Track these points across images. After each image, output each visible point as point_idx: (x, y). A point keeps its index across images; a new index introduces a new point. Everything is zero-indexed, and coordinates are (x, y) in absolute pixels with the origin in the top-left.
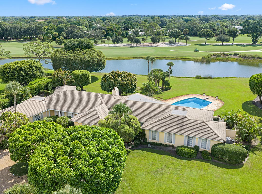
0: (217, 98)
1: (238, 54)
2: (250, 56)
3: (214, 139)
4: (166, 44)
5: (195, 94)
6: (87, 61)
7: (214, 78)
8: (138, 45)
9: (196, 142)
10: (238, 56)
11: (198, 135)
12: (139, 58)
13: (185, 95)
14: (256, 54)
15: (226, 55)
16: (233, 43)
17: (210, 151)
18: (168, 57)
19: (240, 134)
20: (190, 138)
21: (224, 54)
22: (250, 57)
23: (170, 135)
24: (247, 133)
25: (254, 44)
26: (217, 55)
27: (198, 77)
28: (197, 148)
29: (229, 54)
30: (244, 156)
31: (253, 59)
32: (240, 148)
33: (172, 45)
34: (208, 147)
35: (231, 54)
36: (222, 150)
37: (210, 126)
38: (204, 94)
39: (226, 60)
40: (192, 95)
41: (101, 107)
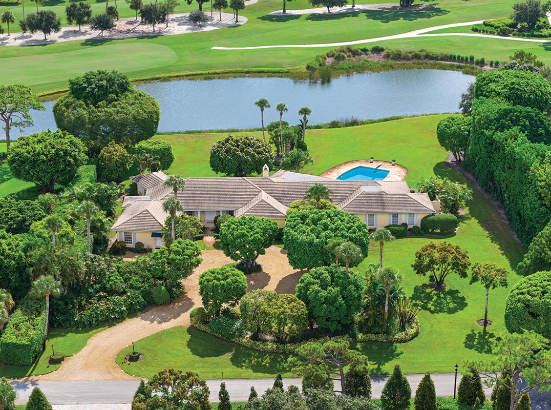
0: (394, 163)
1: (382, 50)
2: (410, 53)
4: (181, 22)
5: (357, 161)
7: (363, 123)
8: (106, 33)
9: (403, 219)
10: (383, 54)
11: (404, 210)
13: (341, 165)
14: (421, 49)
15: (354, 52)
16: (353, 6)
17: (419, 225)
18: (222, 70)
19: (445, 204)
20: (395, 215)
21: (349, 49)
22: (410, 55)
23: (371, 215)
24: (453, 201)
25: (406, 7)
26: (337, 54)
27: (334, 125)
28: (405, 225)
29: (362, 50)
30: (455, 224)
31: (416, 61)
32: (450, 216)
33: (201, 26)
34: (417, 220)
35: (365, 50)
36: (433, 221)
37: (414, 198)
38: (372, 158)
39: (361, 69)
40: (352, 162)
41: (264, 196)
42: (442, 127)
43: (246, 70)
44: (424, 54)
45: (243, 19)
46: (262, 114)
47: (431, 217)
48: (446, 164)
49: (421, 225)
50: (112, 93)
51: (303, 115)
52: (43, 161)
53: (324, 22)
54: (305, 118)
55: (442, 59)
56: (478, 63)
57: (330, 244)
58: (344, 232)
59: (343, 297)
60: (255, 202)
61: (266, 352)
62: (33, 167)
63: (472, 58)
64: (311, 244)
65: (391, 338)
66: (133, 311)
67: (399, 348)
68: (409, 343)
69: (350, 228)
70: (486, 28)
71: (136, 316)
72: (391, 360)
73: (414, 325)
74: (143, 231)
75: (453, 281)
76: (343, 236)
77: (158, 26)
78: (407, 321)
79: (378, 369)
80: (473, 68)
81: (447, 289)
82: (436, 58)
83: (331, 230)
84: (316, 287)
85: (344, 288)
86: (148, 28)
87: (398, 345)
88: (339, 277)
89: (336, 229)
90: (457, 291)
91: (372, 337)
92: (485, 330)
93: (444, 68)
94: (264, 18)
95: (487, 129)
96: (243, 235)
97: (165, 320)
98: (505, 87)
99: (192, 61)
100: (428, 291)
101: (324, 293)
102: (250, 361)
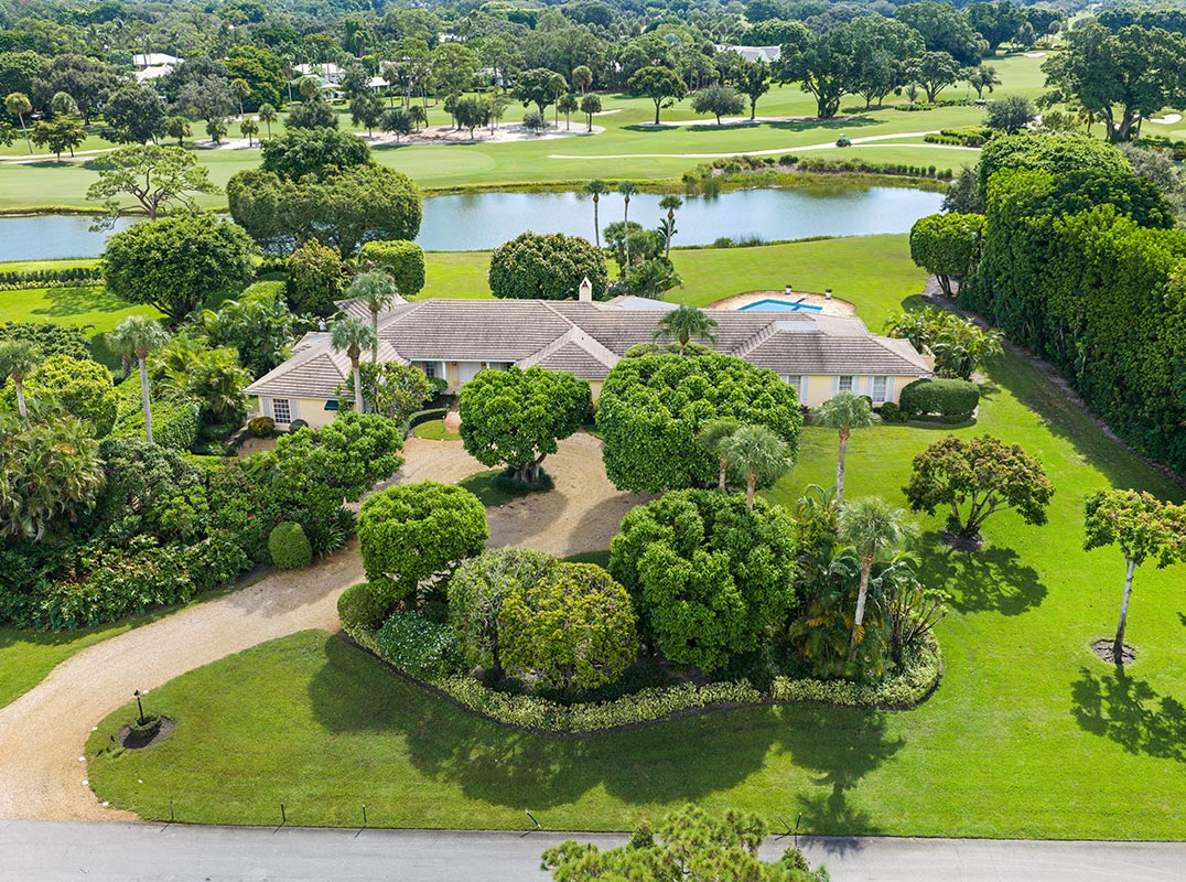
0: (828, 294)
1: (795, 160)
2: (838, 163)
3: (898, 374)
4: (512, 130)
5: (762, 291)
7: (768, 244)
8: (404, 139)
9: (862, 389)
10: (796, 165)
11: (865, 368)
12: (453, 190)
14: (854, 157)
15: (754, 164)
16: (753, 118)
17: (896, 401)
18: (558, 181)
19: (946, 360)
20: (847, 382)
21: (747, 159)
22: (838, 166)
24: (964, 354)
25: (826, 118)
26: (728, 164)
27: (723, 244)
28: (866, 400)
29: (765, 161)
30: (969, 401)
31: (847, 173)
33: (538, 134)
34: (890, 395)
35: (770, 161)
36: (928, 393)
37: (886, 346)
38: (789, 287)
39: (764, 184)
40: (753, 293)
41: (577, 335)
42: (923, 228)
44: (859, 164)
45: (598, 129)
46: (596, 207)
47: (924, 385)
48: (924, 297)
49: (901, 401)
50: (332, 163)
51: (668, 210)
53: (710, 133)
54: (671, 216)
55: (886, 172)
56: (941, 176)
57: (707, 431)
58: (741, 404)
59: (738, 580)
60: (557, 345)
61: (513, 727)
63: (932, 170)
64: (658, 430)
65: (870, 696)
66: (207, 586)
67: (895, 726)
68: (920, 710)
69: (755, 396)
70: (946, 138)
71: (220, 596)
72: (873, 766)
73: (925, 653)
74: (308, 396)
75: (1003, 528)
76: (737, 413)
77: (479, 132)
78: (904, 646)
80: (935, 182)
81: (985, 545)
82: (877, 171)
83: (710, 398)
84: (660, 549)
85: (742, 555)
86: (465, 135)
87: (891, 718)
88: (727, 522)
89: (722, 397)
90: (1010, 553)
91: (816, 689)
92: (1120, 673)
93: (889, 184)
94: (627, 128)
95: (1031, 214)
96: (504, 408)
97: (283, 606)
99: (515, 169)
100: (942, 548)
101: (682, 569)
102: (464, 755)
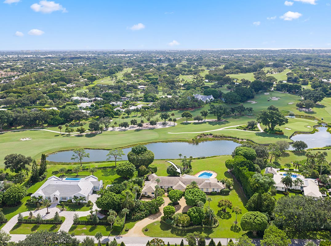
0: (214, 171)
1: (212, 134)
2: (219, 135)
3: (220, 188)
4: (160, 124)
5: (204, 170)
6: (150, 159)
7: (206, 158)
8: (141, 128)
9: (215, 190)
10: (212, 135)
11: (216, 188)
13: (200, 171)
14: (222, 134)
15: (205, 135)
16: (205, 120)
17: (220, 192)
18: (170, 140)
19: (227, 186)
20: (214, 189)
21: (203, 134)
23: (207, 189)
25: (219, 120)
26: (200, 135)
27: (199, 158)
28: (216, 192)
30: (229, 192)
31: (221, 138)
32: (228, 189)
33: (165, 126)
34: (219, 191)
35: (208, 134)
36: (223, 191)
37: (219, 184)
38: (208, 170)
39: (206, 140)
40: (203, 171)
41: (180, 183)
43: (176, 140)
44: (223, 136)
45: (176, 124)
48: (228, 172)
50: (142, 151)
52: (125, 171)
53: (197, 125)
55: (228, 137)
56: (237, 139)
57: (196, 201)
58: (200, 196)
59: (199, 216)
60: (178, 184)
61: (179, 230)
62: (122, 173)
63: (236, 137)
64: (191, 199)
65: (211, 227)
66: (146, 216)
67: (214, 230)
68: (216, 228)
69: (201, 195)
70: (240, 128)
71: (147, 217)
72: (211, 233)
73: (217, 223)
74: (149, 192)
75: (228, 210)
76: (200, 197)
77: (154, 126)
78: (216, 221)
79: (208, 236)
80: (236, 140)
81: (226, 212)
82: (226, 137)
83: (197, 196)
84: (192, 213)
85: (199, 214)
86: (151, 126)
87: (213, 229)
88: (198, 210)
89: (198, 195)
90: (229, 212)
91: (207, 226)
92: (236, 225)
93: (228, 140)
94: (181, 124)
95: (238, 166)
96: (175, 196)
97: (154, 219)
98: (243, 153)
99: (163, 137)
100: (222, 212)
101: (194, 215)
102: (176, 232)
